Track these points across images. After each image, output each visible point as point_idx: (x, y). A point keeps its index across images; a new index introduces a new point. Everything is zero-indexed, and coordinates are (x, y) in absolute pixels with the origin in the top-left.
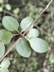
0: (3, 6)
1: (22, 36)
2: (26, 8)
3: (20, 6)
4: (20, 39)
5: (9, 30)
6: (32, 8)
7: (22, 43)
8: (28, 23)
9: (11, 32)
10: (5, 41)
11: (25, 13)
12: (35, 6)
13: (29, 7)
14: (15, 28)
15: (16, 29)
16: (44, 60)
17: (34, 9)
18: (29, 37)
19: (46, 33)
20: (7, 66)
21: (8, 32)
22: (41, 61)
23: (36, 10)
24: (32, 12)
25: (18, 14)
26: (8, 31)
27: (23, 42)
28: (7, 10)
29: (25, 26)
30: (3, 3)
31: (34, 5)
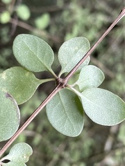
0: (10, 8)
1: (62, 84)
2: (65, 14)
3: (52, 9)
4: (56, 92)
5: (30, 68)
6: (79, 14)
7: (63, 101)
8: (76, 52)
9: (35, 73)
10: (19, 96)
11: (63, 25)
12: (87, 10)
13: (71, 13)
14: (45, 64)
15: (48, 67)
16: (107, 137)
17: (84, 16)
18: (80, 86)
19: (111, 74)
20: (25, 157)
21: (27, 74)
22: (99, 137)
23: (90, 19)
24: (80, 24)
25: (47, 29)
26: (28, 71)
27: (64, 99)
28: (20, 19)
29: (70, 58)
30: (11, 3)
31: (83, 7)
